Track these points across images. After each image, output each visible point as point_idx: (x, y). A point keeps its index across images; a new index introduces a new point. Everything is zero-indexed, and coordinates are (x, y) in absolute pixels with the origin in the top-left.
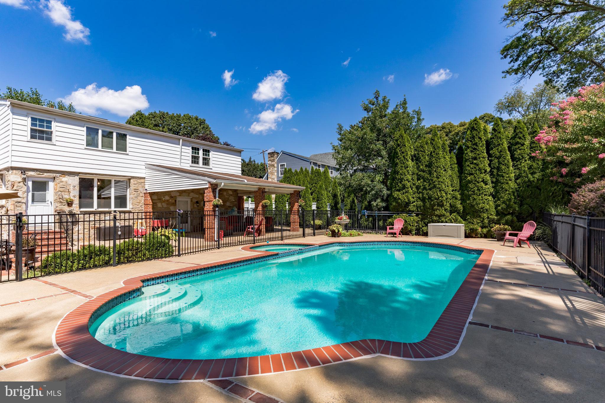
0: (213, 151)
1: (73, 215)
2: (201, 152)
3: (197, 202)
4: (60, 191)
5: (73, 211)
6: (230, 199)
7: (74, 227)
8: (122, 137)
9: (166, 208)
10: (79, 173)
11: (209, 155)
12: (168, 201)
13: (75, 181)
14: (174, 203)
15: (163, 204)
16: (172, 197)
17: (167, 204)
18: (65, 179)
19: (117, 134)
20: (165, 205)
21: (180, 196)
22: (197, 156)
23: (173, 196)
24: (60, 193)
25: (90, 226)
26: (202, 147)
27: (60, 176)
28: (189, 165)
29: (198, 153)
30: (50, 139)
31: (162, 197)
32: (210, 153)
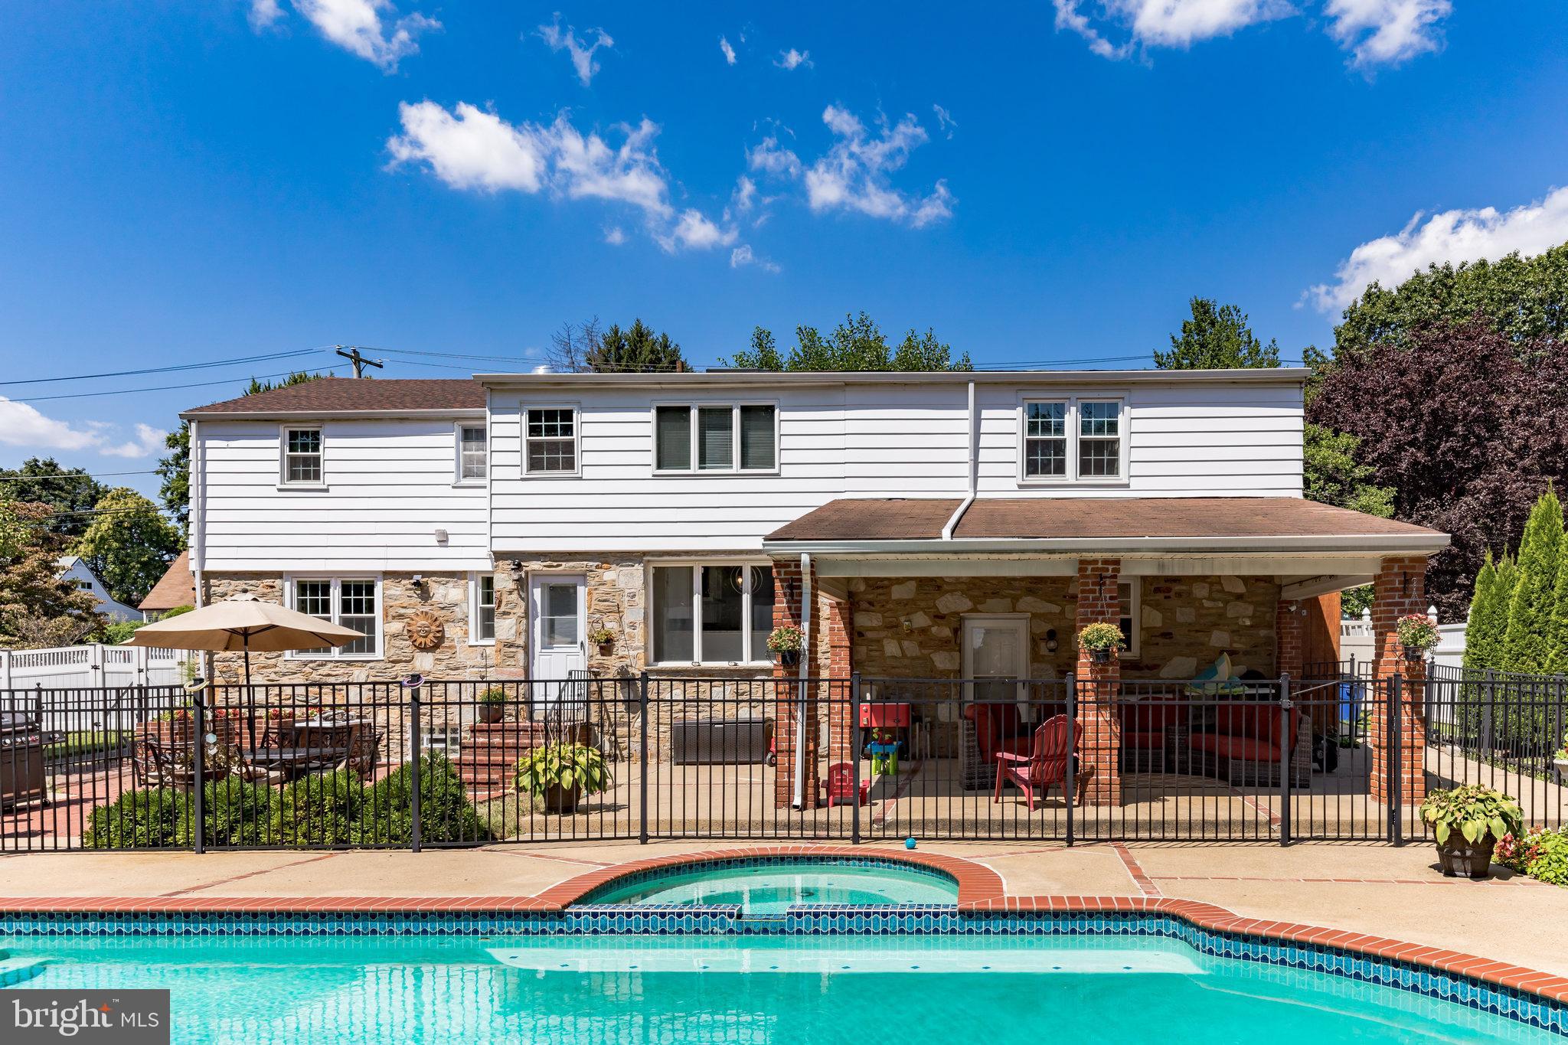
0: (1133, 406)
1: (629, 680)
2: (1072, 420)
3: (1052, 635)
4: (599, 611)
5: (630, 669)
6: (1230, 614)
7: (632, 716)
8: (759, 417)
9: (917, 658)
10: (645, 553)
11: (1113, 427)
12: (924, 631)
13: (632, 580)
14: (947, 641)
15: (906, 644)
16: (943, 617)
17: (921, 645)
18: (610, 575)
19: (745, 410)
20: (911, 648)
21: (974, 610)
22: (1055, 441)
23: (944, 611)
24: (598, 615)
25: (674, 715)
26: (1074, 395)
27: (597, 567)
28: (1012, 484)
29: (1060, 428)
30: (570, 464)
31: (902, 619)
32: (1122, 420)
